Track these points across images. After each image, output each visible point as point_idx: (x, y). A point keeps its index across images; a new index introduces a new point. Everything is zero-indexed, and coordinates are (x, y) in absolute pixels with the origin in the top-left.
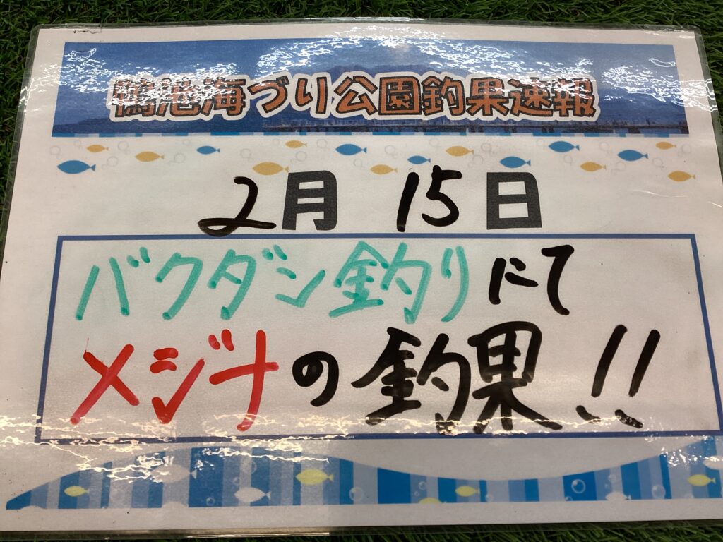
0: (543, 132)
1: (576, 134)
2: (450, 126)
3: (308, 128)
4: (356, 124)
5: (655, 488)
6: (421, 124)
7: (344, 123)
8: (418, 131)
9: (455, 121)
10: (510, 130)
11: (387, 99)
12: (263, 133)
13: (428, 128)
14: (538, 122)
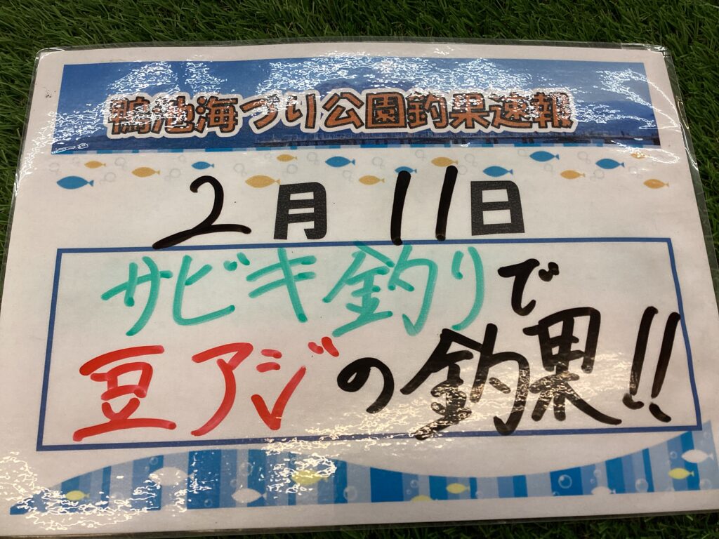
0: (524, 143)
1: (555, 144)
2: (435, 139)
3: (297, 142)
4: (344, 137)
5: (638, 482)
6: (407, 136)
7: (332, 136)
8: (403, 143)
9: (440, 134)
10: (492, 141)
11: (373, 114)
12: (255, 148)
13: (413, 141)
14: (519, 133)
